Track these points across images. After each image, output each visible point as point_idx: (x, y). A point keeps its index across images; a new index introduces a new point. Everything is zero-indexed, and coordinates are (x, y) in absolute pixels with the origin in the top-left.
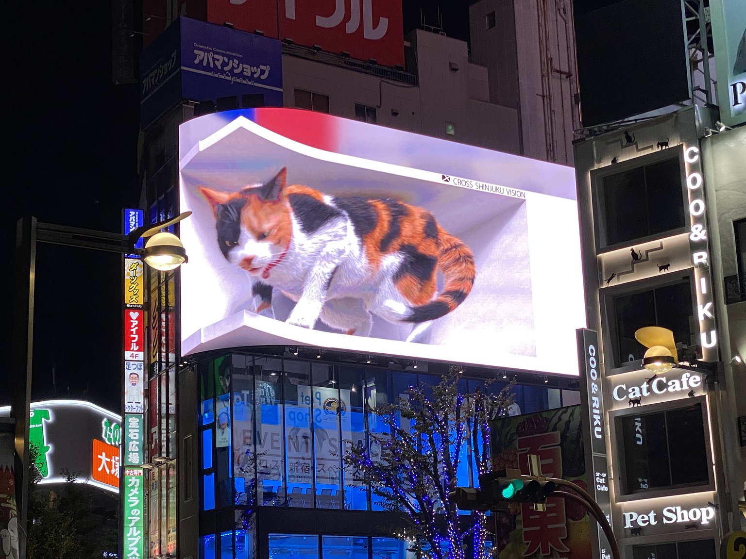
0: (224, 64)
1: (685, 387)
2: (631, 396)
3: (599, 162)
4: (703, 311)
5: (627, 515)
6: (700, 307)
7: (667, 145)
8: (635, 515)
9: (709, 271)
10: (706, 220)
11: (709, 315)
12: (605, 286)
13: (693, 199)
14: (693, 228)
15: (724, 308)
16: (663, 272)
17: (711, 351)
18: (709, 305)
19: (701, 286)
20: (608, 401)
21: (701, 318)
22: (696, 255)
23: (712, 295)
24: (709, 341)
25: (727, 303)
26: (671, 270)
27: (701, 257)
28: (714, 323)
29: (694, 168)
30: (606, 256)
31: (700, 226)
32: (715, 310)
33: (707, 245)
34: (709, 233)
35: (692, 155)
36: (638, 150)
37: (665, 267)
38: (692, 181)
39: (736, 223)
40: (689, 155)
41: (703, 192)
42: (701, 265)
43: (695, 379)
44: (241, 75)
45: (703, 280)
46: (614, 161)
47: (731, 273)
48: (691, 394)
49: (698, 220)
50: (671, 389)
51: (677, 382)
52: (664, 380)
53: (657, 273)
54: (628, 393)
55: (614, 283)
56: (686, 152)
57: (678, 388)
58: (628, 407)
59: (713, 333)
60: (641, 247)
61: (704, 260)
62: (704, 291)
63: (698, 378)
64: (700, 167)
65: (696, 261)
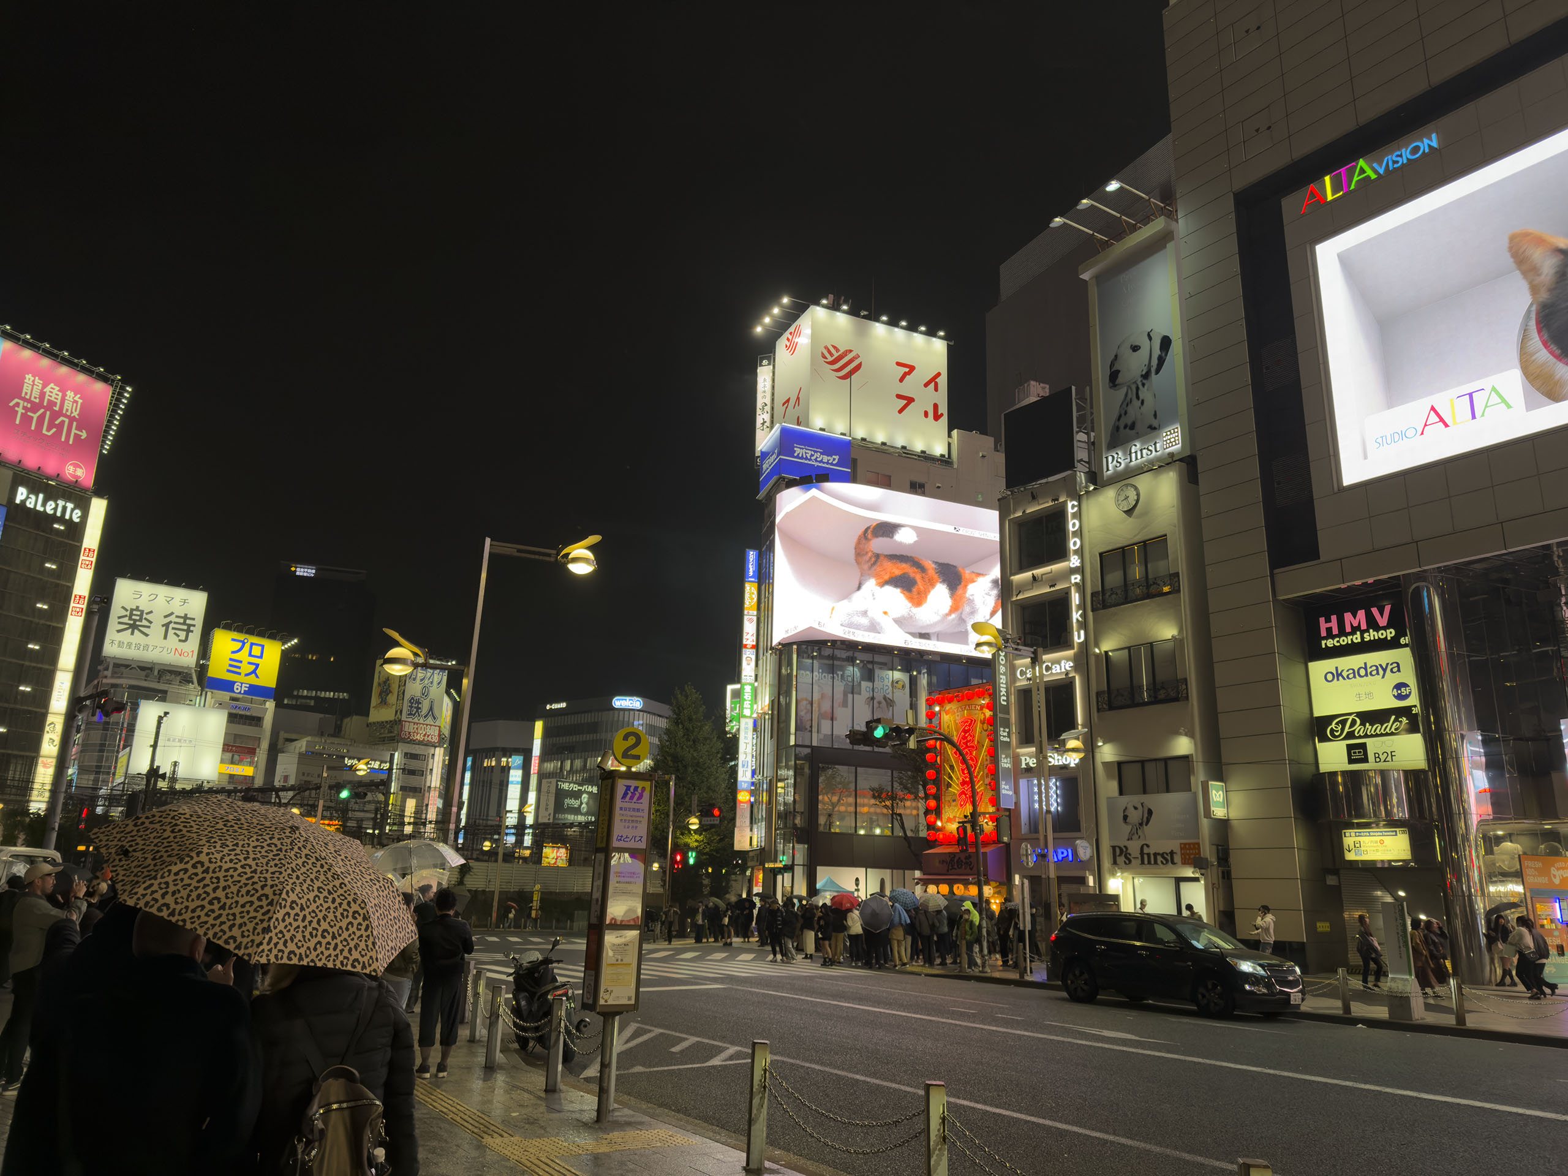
0: (812, 455)
1: (1063, 670)
2: (1029, 676)
3: (1014, 513)
4: (1076, 616)
5: (1023, 759)
6: (1074, 613)
7: (1057, 500)
8: (1028, 758)
9: (1081, 588)
10: (1080, 552)
11: (1080, 619)
12: (1014, 599)
13: (1073, 537)
14: (1072, 559)
15: (1090, 614)
16: (1052, 589)
17: (1080, 644)
18: (1080, 612)
19: (1075, 598)
20: (1013, 678)
21: (1074, 621)
22: (1073, 577)
23: (1082, 606)
24: (1079, 637)
25: (1092, 611)
26: (1057, 588)
27: (1076, 578)
28: (1083, 625)
29: (1074, 516)
30: (1018, 578)
31: (1076, 557)
32: (1084, 616)
33: (1080, 570)
34: (1082, 562)
35: (1073, 506)
36: (1039, 504)
37: (1053, 586)
38: (1072, 525)
39: (1101, 554)
40: (1071, 507)
41: (1079, 533)
42: (1076, 583)
43: (1069, 664)
44: (821, 461)
45: (1077, 595)
46: (1024, 512)
47: (1096, 590)
48: (1067, 674)
49: (1076, 552)
50: (1054, 671)
51: (1058, 666)
52: (1050, 664)
53: (1048, 590)
54: (1025, 673)
55: (1020, 597)
56: (1070, 504)
57: (1059, 671)
58: (1025, 683)
59: (1082, 632)
60: (1038, 572)
61: (1078, 581)
62: (1077, 603)
63: (1072, 664)
64: (1078, 515)
65: (1073, 581)
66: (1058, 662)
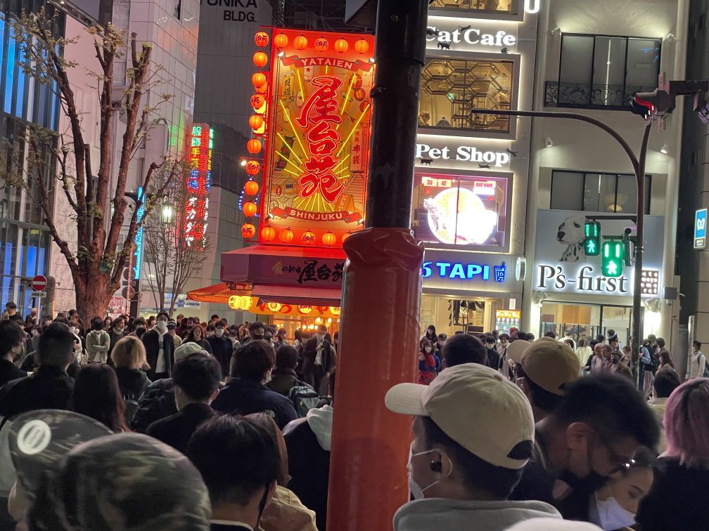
1: (499, 43)
2: (440, 39)
5: (419, 147)
8: (427, 148)
17: (530, 16)
24: (532, 6)
43: (510, 38)
48: (504, 50)
50: (483, 42)
51: (491, 37)
52: (478, 32)
57: (491, 43)
63: (513, 39)
66: (493, 31)
